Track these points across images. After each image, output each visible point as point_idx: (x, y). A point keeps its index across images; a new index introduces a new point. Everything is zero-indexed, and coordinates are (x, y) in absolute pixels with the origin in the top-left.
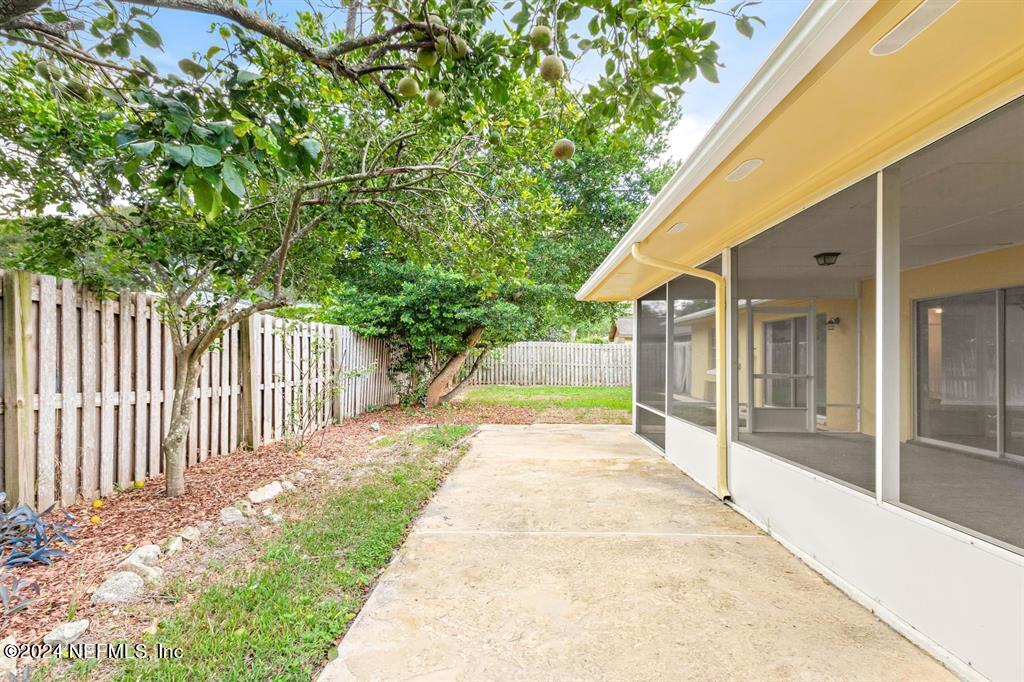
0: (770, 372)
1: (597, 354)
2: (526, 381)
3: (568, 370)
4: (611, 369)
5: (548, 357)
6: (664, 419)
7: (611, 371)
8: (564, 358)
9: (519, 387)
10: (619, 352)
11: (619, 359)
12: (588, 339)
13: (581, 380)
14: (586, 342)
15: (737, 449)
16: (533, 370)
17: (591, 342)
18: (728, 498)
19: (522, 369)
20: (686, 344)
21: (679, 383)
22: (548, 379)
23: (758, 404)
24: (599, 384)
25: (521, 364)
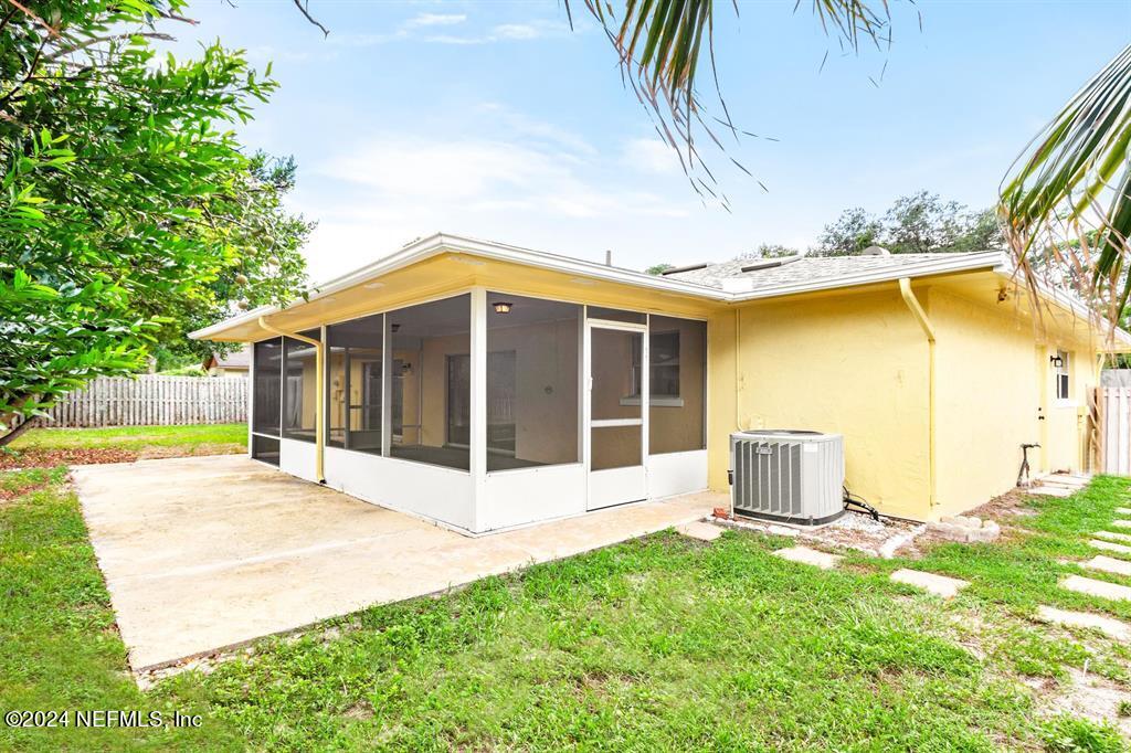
0: (368, 404)
1: (195, 389)
2: (91, 421)
3: (155, 407)
4: (212, 404)
5: (125, 392)
6: (279, 441)
7: (212, 408)
8: (149, 393)
9: (80, 429)
10: (222, 386)
11: (222, 394)
12: (181, 371)
13: (173, 419)
14: (179, 374)
15: (329, 450)
16: (104, 408)
17: (186, 375)
18: (323, 482)
19: (85, 407)
20: (298, 378)
21: (290, 417)
22: (125, 418)
23: (353, 429)
24: (196, 421)
25: (85, 401)
